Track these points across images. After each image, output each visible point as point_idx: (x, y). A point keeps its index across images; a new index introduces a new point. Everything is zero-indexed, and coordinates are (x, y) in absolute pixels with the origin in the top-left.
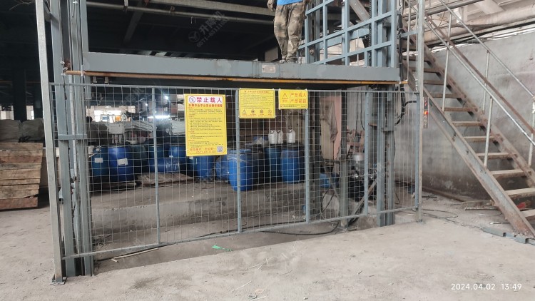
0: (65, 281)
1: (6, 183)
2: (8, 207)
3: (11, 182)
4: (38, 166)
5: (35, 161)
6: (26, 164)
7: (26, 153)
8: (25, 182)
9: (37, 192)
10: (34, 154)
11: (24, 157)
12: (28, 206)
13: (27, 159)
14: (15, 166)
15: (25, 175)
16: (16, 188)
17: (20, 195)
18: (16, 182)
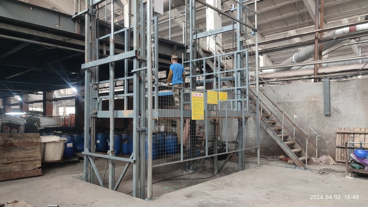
1: (19, 160)
2: (23, 176)
5: (36, 145)
6: (30, 147)
7: (30, 140)
8: (32, 159)
10: (35, 140)
11: (28, 142)
12: (35, 175)
13: (31, 144)
15: (31, 154)
16: (26, 163)
17: (30, 168)
18: (26, 159)
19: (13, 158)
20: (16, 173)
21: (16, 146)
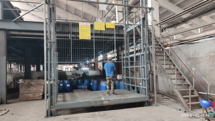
0: (47, 118)
1: (33, 92)
2: (33, 99)
3: (35, 91)
4: (43, 87)
5: (42, 85)
6: (39, 86)
7: (39, 83)
8: (39, 91)
9: (42, 95)
10: (42, 83)
11: (39, 84)
12: (39, 99)
13: (40, 84)
14: (36, 87)
15: (39, 89)
16: (36, 93)
17: (37, 96)
18: (36, 91)
19: (30, 91)
20: (31, 97)
21: (33, 85)
